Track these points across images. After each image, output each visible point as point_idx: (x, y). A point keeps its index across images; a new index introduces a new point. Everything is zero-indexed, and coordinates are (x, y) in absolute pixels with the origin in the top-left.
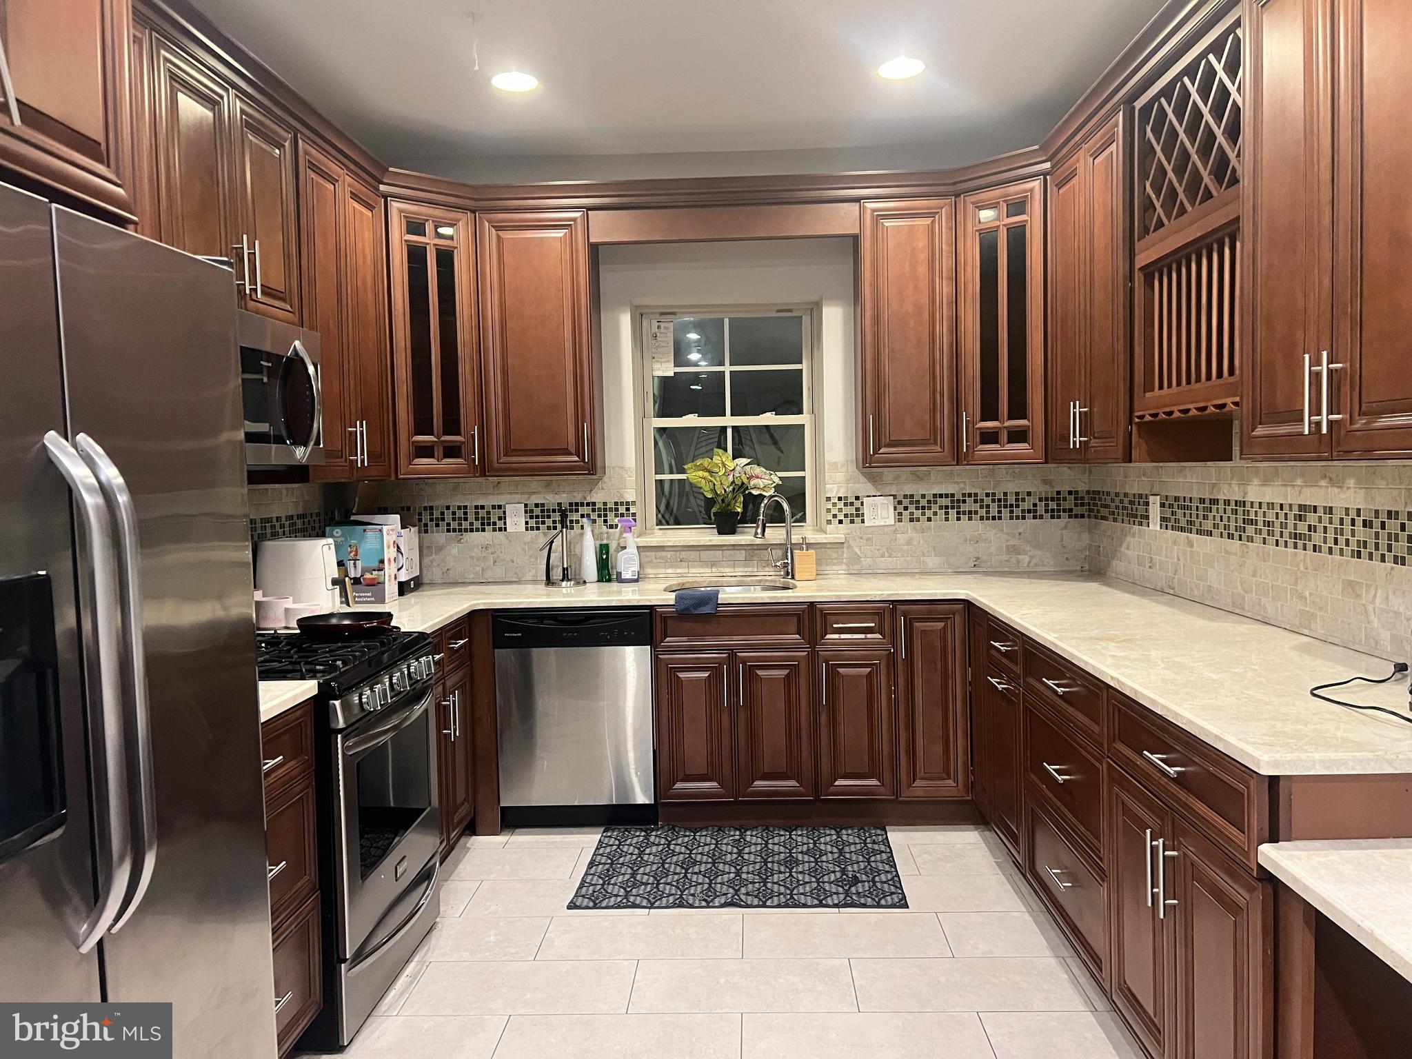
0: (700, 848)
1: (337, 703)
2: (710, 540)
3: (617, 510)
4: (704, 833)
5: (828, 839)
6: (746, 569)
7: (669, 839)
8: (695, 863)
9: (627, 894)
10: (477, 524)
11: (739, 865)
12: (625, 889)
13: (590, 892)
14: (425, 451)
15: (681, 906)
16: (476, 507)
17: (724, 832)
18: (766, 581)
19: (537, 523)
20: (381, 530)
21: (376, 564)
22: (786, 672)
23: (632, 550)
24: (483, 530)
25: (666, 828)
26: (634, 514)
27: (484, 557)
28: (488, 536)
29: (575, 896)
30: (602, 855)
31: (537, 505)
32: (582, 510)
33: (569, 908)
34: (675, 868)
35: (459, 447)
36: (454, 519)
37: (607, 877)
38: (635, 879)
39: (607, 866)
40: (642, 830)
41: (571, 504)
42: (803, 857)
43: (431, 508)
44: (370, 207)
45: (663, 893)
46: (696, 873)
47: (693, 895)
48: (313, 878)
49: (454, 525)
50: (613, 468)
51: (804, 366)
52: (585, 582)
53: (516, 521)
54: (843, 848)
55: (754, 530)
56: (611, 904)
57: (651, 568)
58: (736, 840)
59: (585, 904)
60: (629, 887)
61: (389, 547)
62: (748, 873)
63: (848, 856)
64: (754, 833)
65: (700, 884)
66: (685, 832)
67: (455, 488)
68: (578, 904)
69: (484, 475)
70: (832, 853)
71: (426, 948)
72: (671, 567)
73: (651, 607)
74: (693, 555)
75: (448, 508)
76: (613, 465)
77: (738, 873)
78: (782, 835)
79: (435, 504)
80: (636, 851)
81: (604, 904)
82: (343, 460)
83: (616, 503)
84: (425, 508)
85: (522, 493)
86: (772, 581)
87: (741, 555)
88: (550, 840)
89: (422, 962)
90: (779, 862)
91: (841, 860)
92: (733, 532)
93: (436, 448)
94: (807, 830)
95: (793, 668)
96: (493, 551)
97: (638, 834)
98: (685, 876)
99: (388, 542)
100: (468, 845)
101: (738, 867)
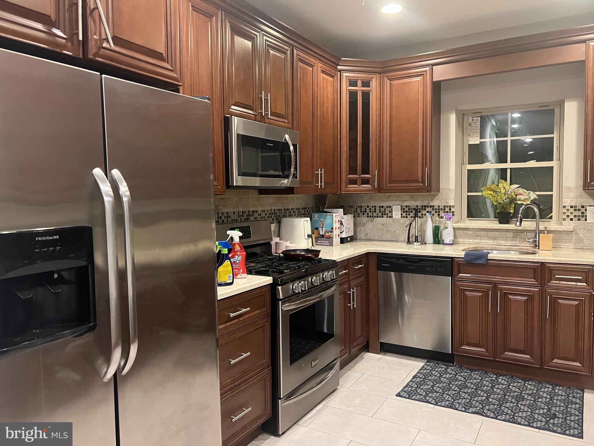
0: (472, 380)
1: (280, 288)
2: (493, 226)
3: (445, 209)
4: (476, 373)
5: (546, 390)
6: (513, 242)
7: (457, 372)
8: (466, 387)
9: (427, 395)
10: (380, 214)
11: (489, 393)
12: (426, 392)
13: (409, 390)
14: (353, 182)
15: (451, 407)
16: (380, 207)
17: (487, 374)
18: (523, 249)
19: (406, 214)
20: (332, 215)
21: (330, 230)
22: (525, 298)
23: (450, 230)
24: (383, 217)
25: (457, 366)
26: (453, 212)
27: (383, 229)
28: (384, 219)
29: (402, 391)
30: (421, 373)
31: (406, 206)
32: (429, 209)
33: (397, 395)
34: (455, 387)
35: (369, 180)
36: (370, 212)
37: (419, 385)
38: (433, 389)
39: (422, 379)
40: (445, 365)
41: (422, 206)
42: (528, 397)
43: (361, 207)
44: (333, 77)
45: (445, 399)
46: (465, 393)
47: (459, 403)
48: (268, 360)
49: (370, 214)
50: (444, 189)
51: (555, 136)
52: (426, 243)
53: (397, 213)
54: (553, 397)
55: (515, 222)
56: (417, 398)
57: (462, 238)
58: (493, 380)
59: (404, 395)
60: (428, 392)
61: (336, 223)
62: (493, 399)
63: (555, 401)
64: (504, 378)
65: (465, 398)
66: (467, 370)
67: (371, 198)
68: (401, 394)
69: (380, 192)
70: (546, 398)
71: (329, 399)
72: (472, 239)
73: (452, 258)
74: (483, 233)
75: (368, 207)
76: (444, 188)
77: (488, 398)
78: (520, 383)
79: (362, 205)
80: (438, 375)
81: (413, 398)
82: (313, 185)
83: (444, 206)
84: (359, 207)
85: (400, 201)
86: (527, 249)
87: (511, 235)
88: (400, 361)
89: (325, 405)
90: (512, 397)
91: (550, 404)
92: (508, 223)
93: (358, 180)
94: (535, 382)
95: (530, 296)
96: (386, 226)
97: (442, 366)
98: (459, 393)
99: (335, 220)
100: (364, 356)
101: (489, 394)
